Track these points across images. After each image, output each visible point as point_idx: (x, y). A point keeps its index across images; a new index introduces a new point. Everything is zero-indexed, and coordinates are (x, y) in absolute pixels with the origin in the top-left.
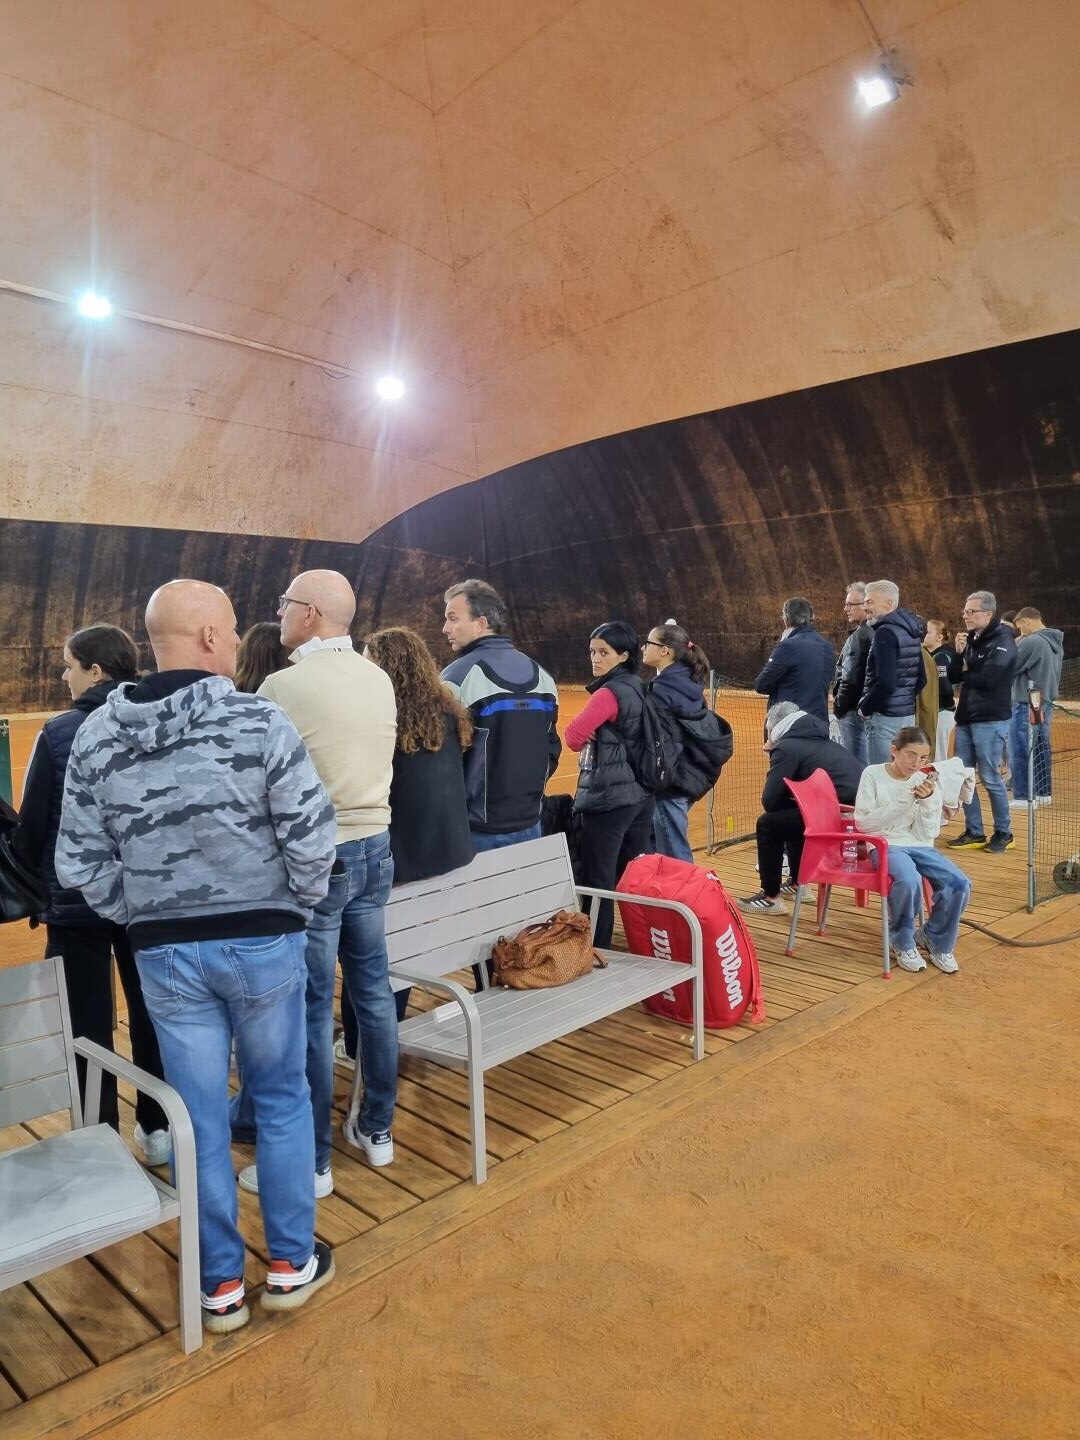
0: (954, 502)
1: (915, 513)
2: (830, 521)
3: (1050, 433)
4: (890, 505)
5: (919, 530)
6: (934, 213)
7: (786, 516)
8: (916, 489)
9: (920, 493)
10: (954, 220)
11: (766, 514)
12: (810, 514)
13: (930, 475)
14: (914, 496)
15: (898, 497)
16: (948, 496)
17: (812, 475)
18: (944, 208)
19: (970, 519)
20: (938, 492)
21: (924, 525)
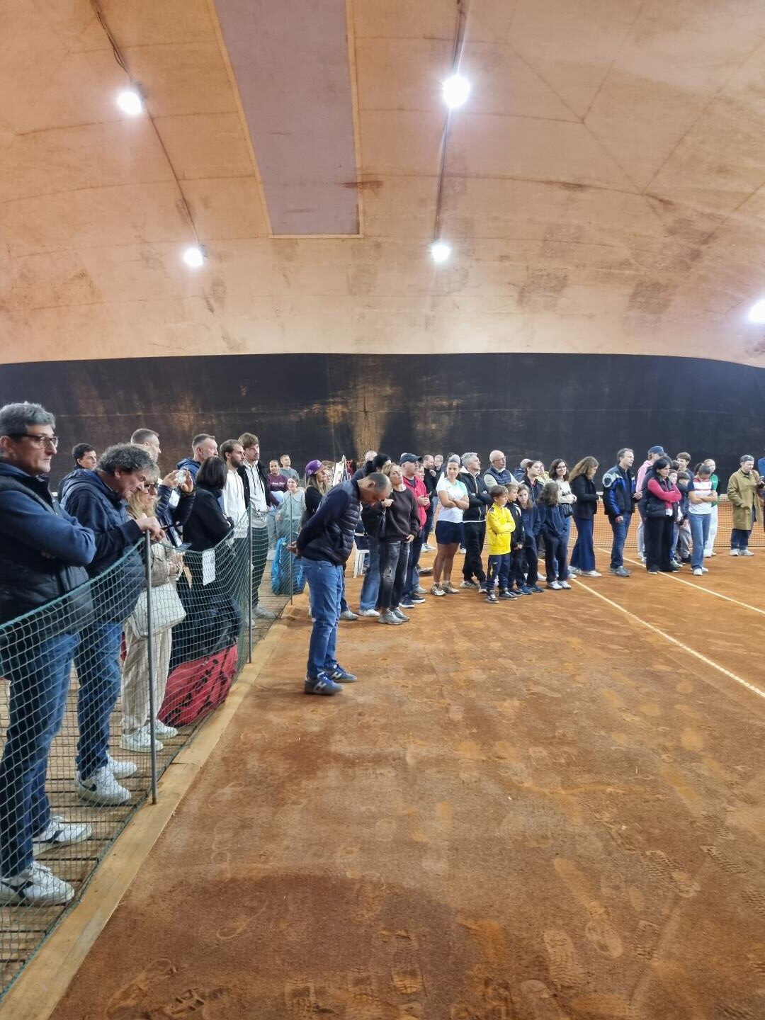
1: (185, 418)
3: (244, 392)
4: (173, 414)
6: (208, 302)
7: (118, 414)
8: (186, 407)
9: (188, 410)
10: (215, 305)
11: (106, 412)
12: (132, 414)
13: (193, 402)
14: (185, 411)
15: (177, 410)
16: (200, 412)
17: (136, 396)
18: (212, 301)
21: (189, 424)
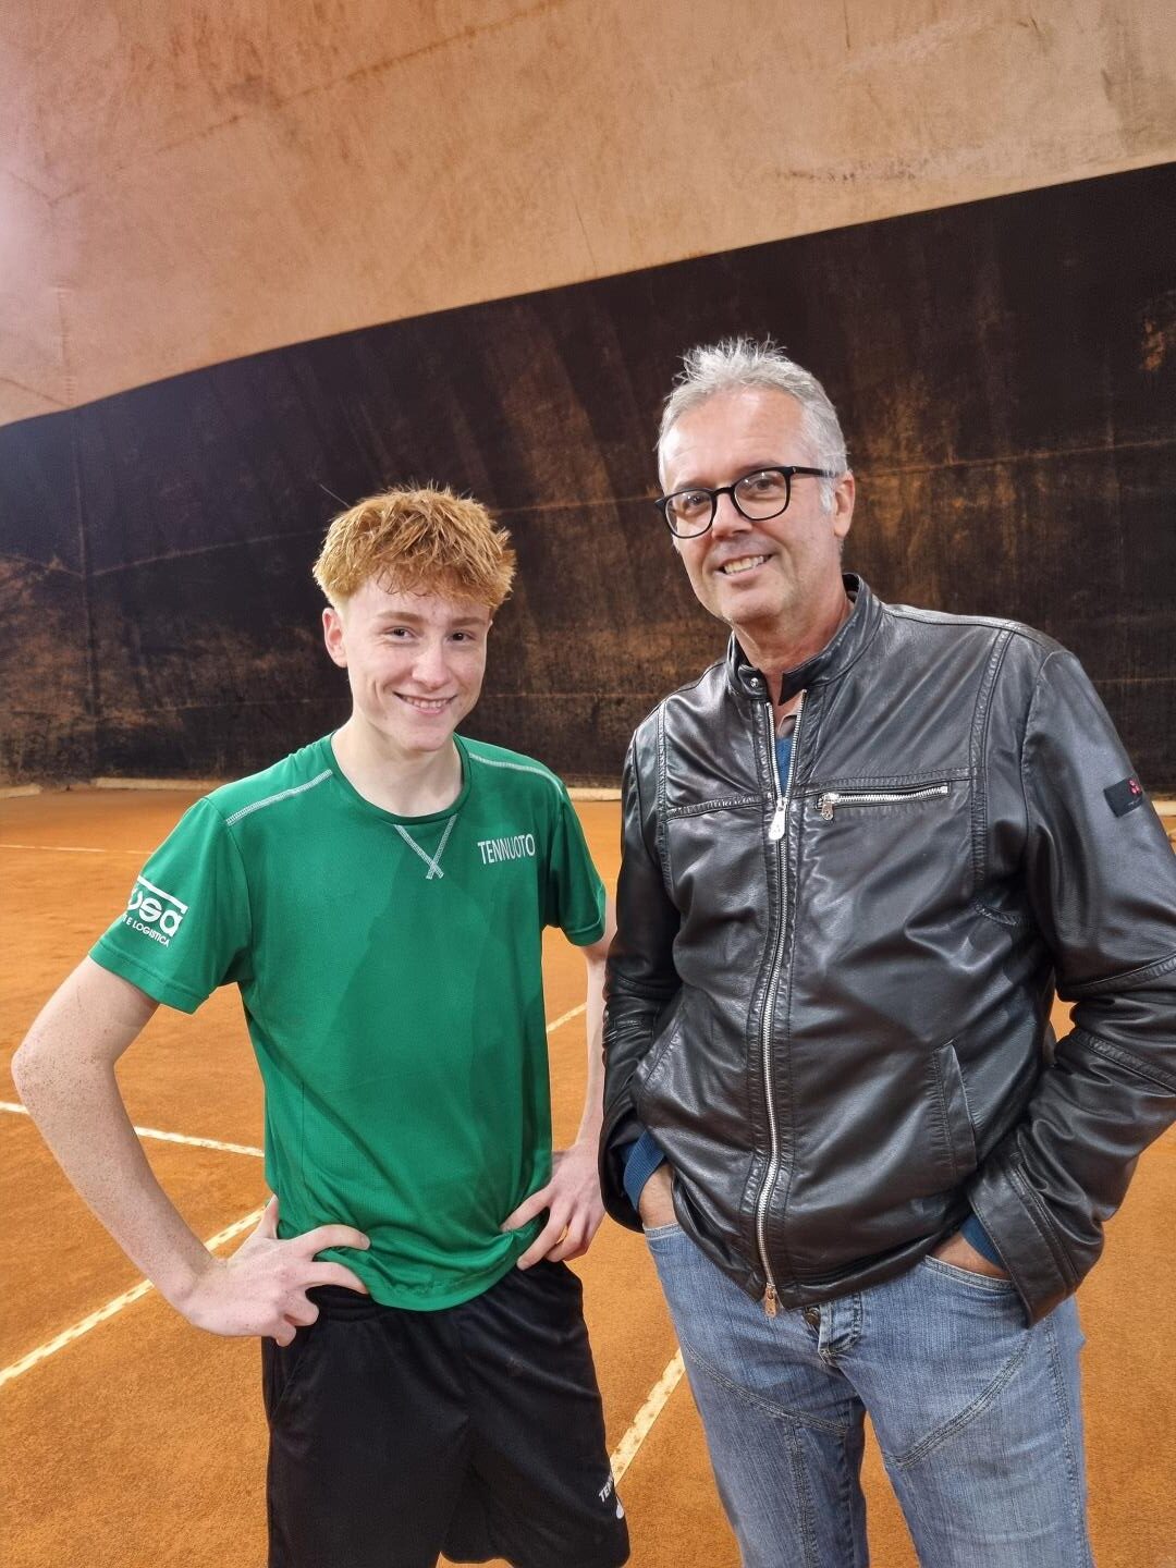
0: (960, 472)
5: (891, 519)
19: (983, 502)
20: (936, 455)
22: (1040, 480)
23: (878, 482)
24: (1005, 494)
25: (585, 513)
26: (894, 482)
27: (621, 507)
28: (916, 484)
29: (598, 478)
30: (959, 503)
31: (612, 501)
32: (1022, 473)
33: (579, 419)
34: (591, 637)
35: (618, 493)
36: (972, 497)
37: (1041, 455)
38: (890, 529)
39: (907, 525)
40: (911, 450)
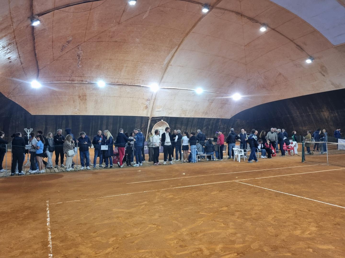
0: (332, 112)
2: (311, 115)
4: (321, 113)
5: (326, 117)
6: (321, 73)
7: (303, 114)
8: (325, 110)
10: (325, 74)
13: (327, 108)
15: (322, 111)
17: (307, 108)
18: (323, 73)
19: (335, 115)
20: (329, 111)
22: (339, 113)
23: (324, 113)
24: (337, 114)
25: (297, 116)
26: (326, 113)
27: (301, 115)
28: (328, 113)
29: (298, 113)
30: (332, 115)
31: (300, 115)
32: (338, 112)
33: (295, 108)
34: (300, 127)
35: (300, 114)
36: (333, 115)
37: (339, 111)
38: (327, 117)
39: (328, 117)
40: (326, 110)
